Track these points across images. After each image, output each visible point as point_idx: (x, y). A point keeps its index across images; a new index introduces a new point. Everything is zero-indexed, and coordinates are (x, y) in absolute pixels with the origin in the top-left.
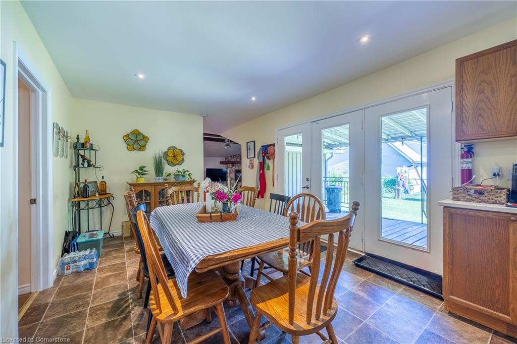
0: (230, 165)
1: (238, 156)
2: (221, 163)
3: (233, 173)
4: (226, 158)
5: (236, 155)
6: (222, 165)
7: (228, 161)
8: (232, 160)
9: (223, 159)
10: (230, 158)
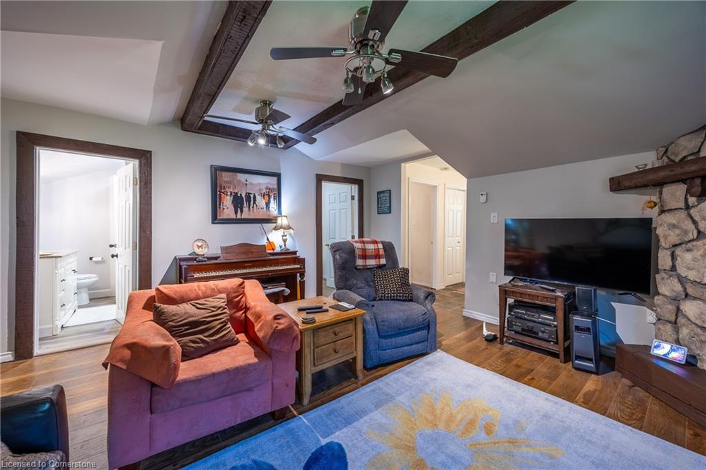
0: (677, 194)
2: (618, 184)
6: (621, 197)
10: (686, 147)
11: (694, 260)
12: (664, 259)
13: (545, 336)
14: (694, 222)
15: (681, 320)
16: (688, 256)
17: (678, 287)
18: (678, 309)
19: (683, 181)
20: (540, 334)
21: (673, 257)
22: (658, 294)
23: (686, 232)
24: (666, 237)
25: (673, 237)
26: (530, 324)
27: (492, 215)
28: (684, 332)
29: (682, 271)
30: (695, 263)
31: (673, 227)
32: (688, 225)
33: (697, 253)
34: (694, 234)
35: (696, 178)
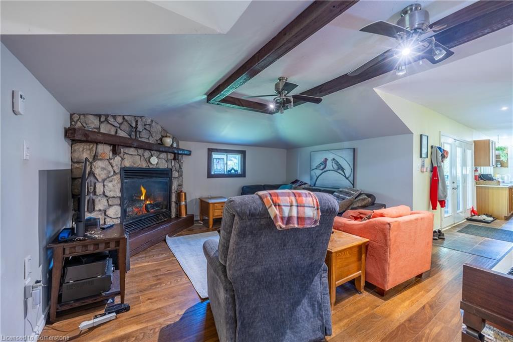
0: (105, 150)
3: (117, 178)
5: (114, 118)
8: (103, 131)
12: (99, 188)
14: (112, 167)
16: (110, 185)
17: (106, 203)
18: (105, 213)
19: (110, 145)
21: (104, 186)
23: (109, 172)
24: (99, 175)
25: (104, 176)
29: (107, 194)
30: (114, 188)
31: (103, 169)
32: (110, 168)
33: (115, 182)
34: (112, 173)
35: (116, 146)
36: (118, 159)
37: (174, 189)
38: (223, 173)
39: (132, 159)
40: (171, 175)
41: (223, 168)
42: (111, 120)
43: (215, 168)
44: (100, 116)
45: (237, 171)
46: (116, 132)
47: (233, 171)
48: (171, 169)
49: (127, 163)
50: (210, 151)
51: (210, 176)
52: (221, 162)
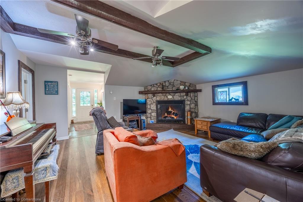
0: (150, 96)
1: (159, 84)
2: (141, 93)
3: (154, 104)
4: (146, 87)
5: (156, 84)
6: (141, 95)
7: (148, 91)
8: (152, 90)
9: (142, 89)
10: (149, 88)
11: (153, 106)
12: (149, 107)
13: (136, 127)
14: (153, 100)
15: (152, 116)
16: (152, 106)
17: (151, 111)
18: (151, 115)
19: (152, 94)
20: (135, 127)
21: (150, 106)
22: (148, 113)
23: (152, 102)
24: (149, 103)
25: (150, 103)
26: (132, 126)
27: (114, 98)
28: (152, 118)
29: (151, 108)
30: (154, 107)
31: (150, 101)
32: (152, 101)
33: (154, 105)
34: (153, 102)
35: (154, 93)
36: (155, 98)
37: (187, 110)
38: (226, 101)
39: (160, 97)
40: (185, 103)
41: (225, 97)
42: (155, 85)
43: (219, 98)
44: (152, 85)
45: (238, 100)
46: (157, 89)
47: (233, 100)
48: (184, 100)
49: (158, 99)
50: (214, 87)
51: (214, 103)
52: (224, 94)
